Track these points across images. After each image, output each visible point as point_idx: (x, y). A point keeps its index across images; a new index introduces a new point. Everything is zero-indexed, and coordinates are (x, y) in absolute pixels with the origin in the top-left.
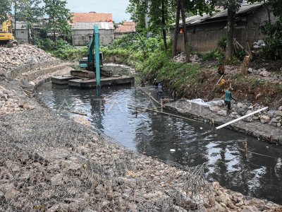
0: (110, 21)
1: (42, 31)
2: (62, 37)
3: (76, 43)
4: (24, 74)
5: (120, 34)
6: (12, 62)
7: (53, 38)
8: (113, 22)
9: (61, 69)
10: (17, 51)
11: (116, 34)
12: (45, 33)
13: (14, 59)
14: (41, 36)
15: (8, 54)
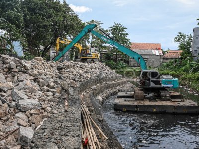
0: (159, 49)
1: (108, 55)
2: (122, 59)
3: (132, 64)
4: (92, 87)
5: (167, 59)
6: (84, 75)
7: (115, 60)
8: (162, 49)
9: (123, 84)
10: (89, 66)
11: (164, 59)
12: (110, 57)
13: (86, 72)
14: (107, 58)
15: (81, 68)
